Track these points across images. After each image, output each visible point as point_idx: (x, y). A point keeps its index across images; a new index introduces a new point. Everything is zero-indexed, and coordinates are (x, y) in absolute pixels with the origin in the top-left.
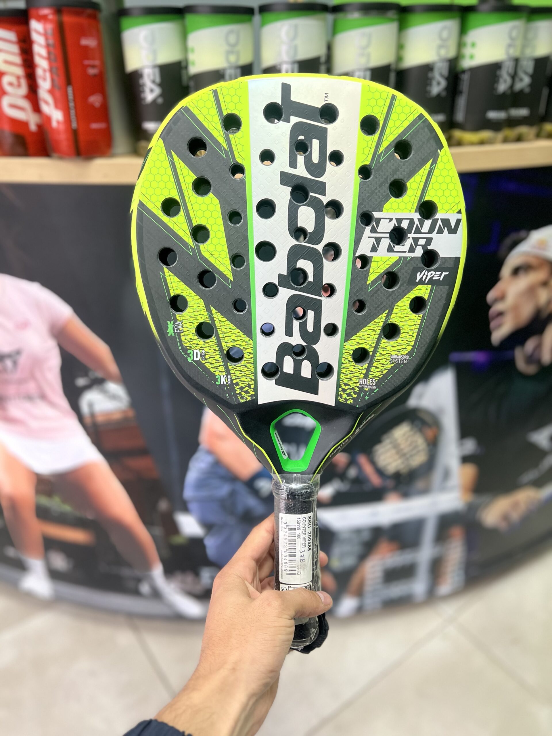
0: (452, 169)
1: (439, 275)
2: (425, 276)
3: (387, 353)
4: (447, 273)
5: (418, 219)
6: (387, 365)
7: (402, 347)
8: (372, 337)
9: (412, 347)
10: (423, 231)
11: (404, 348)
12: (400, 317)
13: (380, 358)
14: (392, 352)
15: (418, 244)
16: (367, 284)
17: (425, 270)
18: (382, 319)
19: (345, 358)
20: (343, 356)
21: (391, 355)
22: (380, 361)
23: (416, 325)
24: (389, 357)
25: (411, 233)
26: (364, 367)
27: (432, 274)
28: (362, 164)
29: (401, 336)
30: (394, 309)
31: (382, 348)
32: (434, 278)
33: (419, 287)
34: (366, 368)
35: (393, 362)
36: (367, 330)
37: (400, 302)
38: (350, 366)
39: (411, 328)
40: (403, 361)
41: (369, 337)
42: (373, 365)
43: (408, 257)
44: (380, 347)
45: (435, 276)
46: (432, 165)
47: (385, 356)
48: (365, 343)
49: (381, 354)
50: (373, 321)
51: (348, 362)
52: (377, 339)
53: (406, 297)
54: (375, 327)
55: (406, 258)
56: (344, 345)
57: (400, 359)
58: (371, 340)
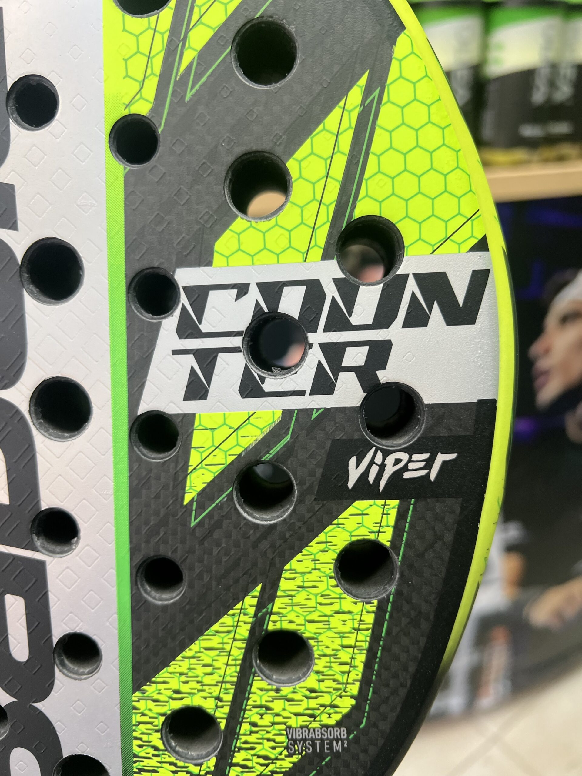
0: (440, 99)
1: (422, 464)
2: (374, 470)
3: (273, 724)
4: (453, 456)
5: (337, 281)
6: (277, 759)
7: (321, 701)
8: (222, 672)
9: (353, 702)
10: (354, 320)
11: (328, 703)
12: (303, 606)
13: (252, 738)
14: (290, 718)
15: (344, 364)
16: (186, 502)
17: (374, 449)
18: (245, 614)
19: (141, 739)
20: (135, 734)
21: (289, 727)
22: (252, 749)
23: (358, 630)
24: (282, 735)
25: (315, 331)
26: (204, 767)
27: (398, 461)
28: (126, 113)
29: (316, 668)
30: (282, 579)
31: (254, 707)
32: (407, 475)
33: (360, 505)
34: (212, 769)
35: (295, 751)
36: (202, 652)
37: (299, 556)
38: (159, 765)
39: (346, 642)
40: (327, 744)
41: (211, 674)
42: (235, 760)
43: (313, 409)
44: (250, 702)
45: (411, 466)
46: (368, 92)
47: (268, 732)
48: (199, 691)
49: (254, 725)
50: (217, 621)
51: (152, 751)
52: (235, 679)
53: (317, 540)
54: (225, 640)
55: (306, 412)
56: (134, 699)
57: (318, 739)
58: (218, 682)
